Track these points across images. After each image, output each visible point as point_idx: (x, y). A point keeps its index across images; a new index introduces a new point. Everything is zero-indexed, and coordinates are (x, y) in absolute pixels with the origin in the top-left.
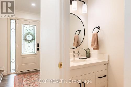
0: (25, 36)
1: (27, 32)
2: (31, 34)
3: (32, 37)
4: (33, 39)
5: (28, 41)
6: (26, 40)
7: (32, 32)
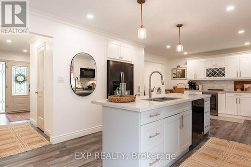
0: (16, 77)
1: (17, 73)
2: (22, 76)
3: (23, 79)
4: (24, 81)
5: (19, 82)
6: (17, 81)
7: (23, 73)
